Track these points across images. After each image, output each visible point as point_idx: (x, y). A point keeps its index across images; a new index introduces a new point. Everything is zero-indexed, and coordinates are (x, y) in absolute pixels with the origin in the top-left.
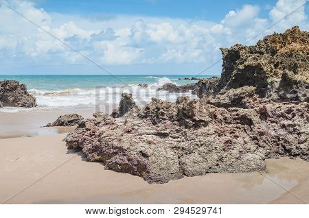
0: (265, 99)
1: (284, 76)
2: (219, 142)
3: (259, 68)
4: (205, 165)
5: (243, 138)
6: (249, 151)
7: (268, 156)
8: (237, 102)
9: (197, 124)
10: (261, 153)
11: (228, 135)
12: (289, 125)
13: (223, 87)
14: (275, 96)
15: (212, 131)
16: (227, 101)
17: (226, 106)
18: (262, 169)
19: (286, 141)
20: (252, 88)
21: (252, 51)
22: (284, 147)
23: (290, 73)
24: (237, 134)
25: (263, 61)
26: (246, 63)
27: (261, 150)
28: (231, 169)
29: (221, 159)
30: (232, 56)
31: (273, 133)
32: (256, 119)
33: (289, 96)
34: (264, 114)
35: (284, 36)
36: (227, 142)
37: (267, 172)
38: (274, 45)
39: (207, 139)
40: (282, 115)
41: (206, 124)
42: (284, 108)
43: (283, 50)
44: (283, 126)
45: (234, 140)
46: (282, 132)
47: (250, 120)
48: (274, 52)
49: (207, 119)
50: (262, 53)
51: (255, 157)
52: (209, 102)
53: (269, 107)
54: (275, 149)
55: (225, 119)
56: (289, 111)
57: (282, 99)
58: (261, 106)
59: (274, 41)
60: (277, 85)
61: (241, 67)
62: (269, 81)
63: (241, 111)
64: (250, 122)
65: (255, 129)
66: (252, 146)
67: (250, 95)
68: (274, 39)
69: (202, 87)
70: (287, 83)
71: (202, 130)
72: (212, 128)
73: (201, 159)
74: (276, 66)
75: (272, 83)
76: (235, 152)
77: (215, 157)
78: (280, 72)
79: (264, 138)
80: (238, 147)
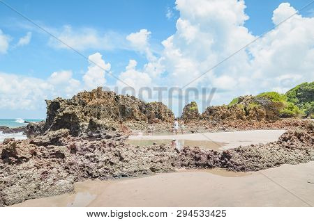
0: (77, 138)
1: (91, 121)
2: (37, 174)
3: (73, 115)
4: (24, 194)
5: (58, 167)
6: (61, 178)
7: (76, 180)
8: (55, 141)
9: (19, 161)
10: (71, 178)
11: (45, 167)
12: (91, 156)
13: (47, 129)
14: (85, 136)
15: (32, 165)
16: (48, 140)
17: (45, 144)
18: (71, 191)
19: (89, 168)
20: (67, 130)
21: (68, 103)
22: (87, 172)
23: (95, 119)
24: (52, 166)
25: (77, 110)
26: (64, 112)
27: (71, 176)
28: (47, 193)
29: (38, 187)
30: (54, 106)
31: (80, 163)
32: (67, 153)
33: (94, 135)
34: (73, 150)
35: (92, 94)
36: (44, 173)
37: (74, 193)
38: (84, 99)
39: (28, 172)
40: (87, 149)
41: (27, 160)
42: (89, 143)
43: (90, 103)
44: (87, 157)
45: (50, 171)
46: (86, 161)
47: (63, 155)
48: (84, 104)
49: (28, 156)
50: (76, 105)
51: (65, 182)
52: (32, 142)
53: (78, 144)
54: (81, 174)
55: (44, 154)
56: (92, 146)
57: (90, 137)
58: (72, 143)
59: (84, 97)
60: (86, 127)
61: (61, 114)
62: (81, 124)
63: (57, 148)
64: (63, 156)
65: (67, 161)
66: (64, 174)
67: (65, 136)
68: (84, 95)
69: (30, 130)
70: (93, 126)
71: (24, 165)
72: (32, 163)
73: (21, 189)
74: (86, 114)
75: (83, 126)
76: (50, 180)
77: (33, 185)
78: (88, 118)
79: (73, 167)
80: (53, 176)
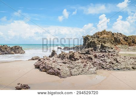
0: (96, 52)
1: (102, 45)
2: (82, 65)
3: (94, 42)
4: (78, 72)
5: (90, 64)
6: (91, 68)
7: (97, 69)
8: (88, 53)
9: (75, 60)
10: (95, 68)
11: (85, 63)
12: (103, 60)
13: (83, 48)
14: (99, 51)
15: (80, 62)
16: (85, 52)
17: (84, 54)
18: (95, 73)
19: (102, 65)
20: (93, 48)
21: (92, 37)
22: (102, 66)
23: (103, 44)
24: (88, 62)
25: (95, 40)
26: (90, 41)
27: (95, 67)
28: (86, 73)
29: (83, 70)
30: (86, 39)
31: (99, 62)
32: (93, 58)
33: (103, 51)
34: (96, 56)
35: (101, 33)
36: (84, 65)
37: (97, 74)
38: (98, 35)
39: (78, 64)
40: (101, 57)
41: (78, 59)
42: (102, 54)
43: (101, 37)
44: (102, 60)
45: (87, 64)
46: (101, 62)
47: (92, 58)
48: (98, 37)
49: (79, 58)
50: (95, 38)
51: (93, 69)
52: (79, 53)
53: (97, 54)
54: (99, 67)
55: (84, 58)
56: (103, 55)
57: (101, 52)
58: (95, 54)
59: (98, 34)
60: (100, 47)
61: (89, 42)
62: (97, 46)
63: (89, 56)
64: (92, 59)
65: (93, 61)
66: (92, 66)
67: (92, 51)
68: (98, 33)
69: (77, 48)
70: (103, 47)
71: (77, 61)
72: (80, 61)
73: (77, 71)
74: (99, 42)
75: (98, 47)
76: (87, 68)
77: (81, 70)
78: (100, 43)
79: (96, 63)
80: (88, 67)
